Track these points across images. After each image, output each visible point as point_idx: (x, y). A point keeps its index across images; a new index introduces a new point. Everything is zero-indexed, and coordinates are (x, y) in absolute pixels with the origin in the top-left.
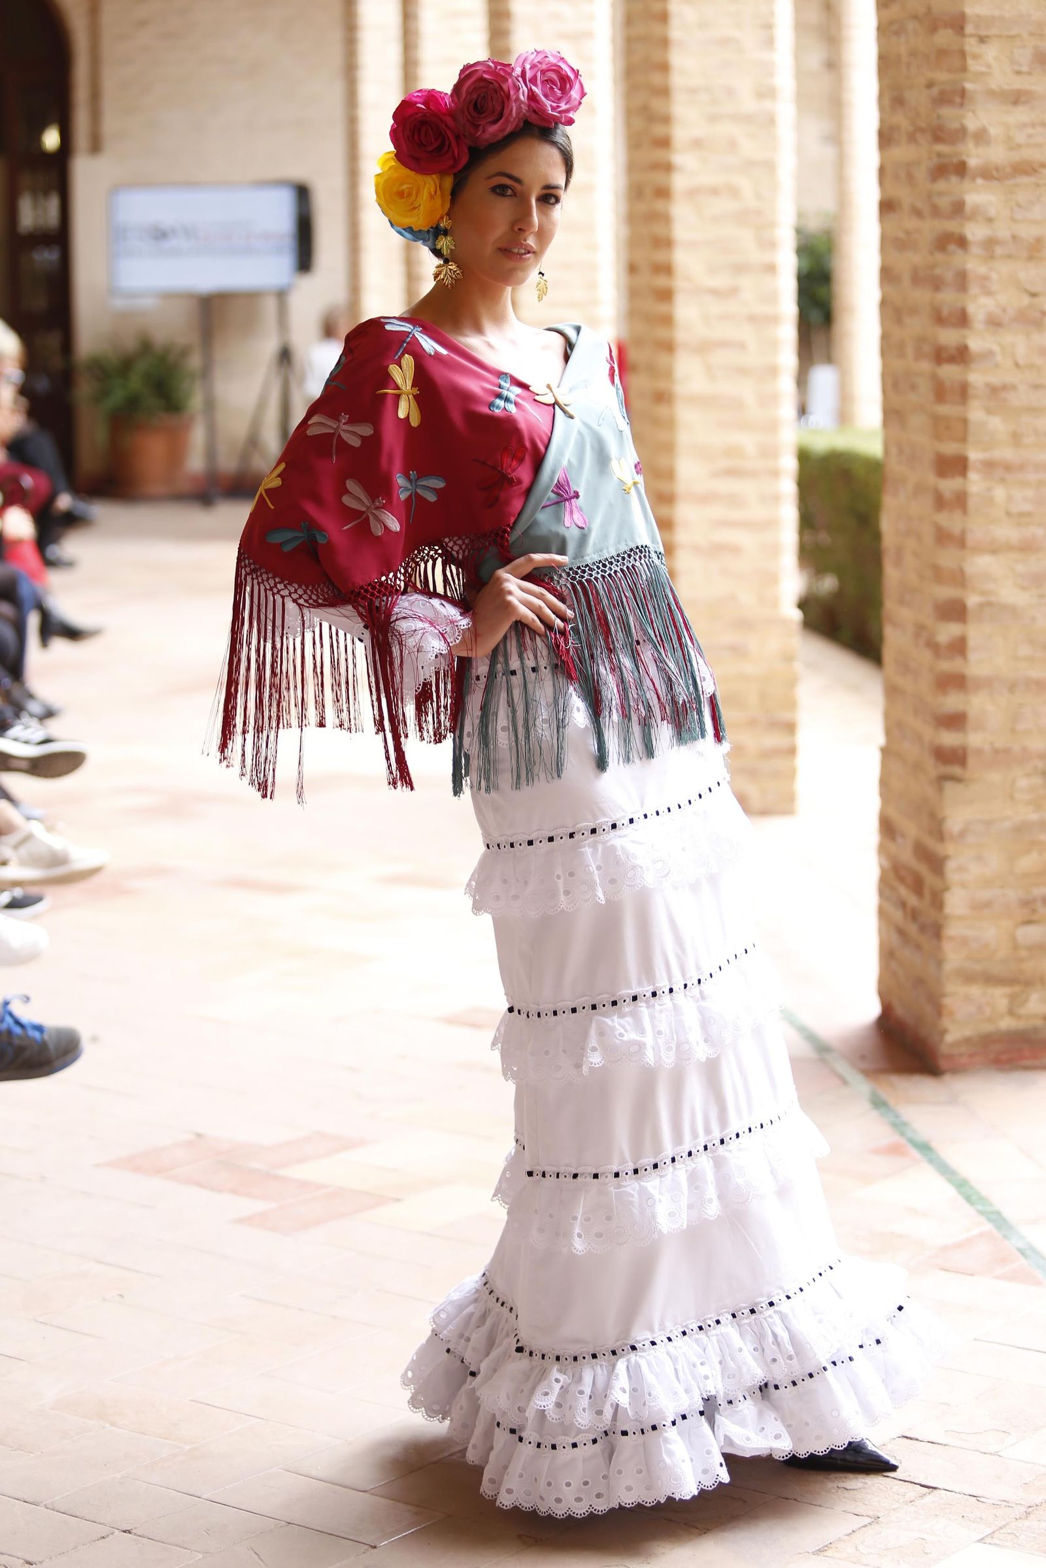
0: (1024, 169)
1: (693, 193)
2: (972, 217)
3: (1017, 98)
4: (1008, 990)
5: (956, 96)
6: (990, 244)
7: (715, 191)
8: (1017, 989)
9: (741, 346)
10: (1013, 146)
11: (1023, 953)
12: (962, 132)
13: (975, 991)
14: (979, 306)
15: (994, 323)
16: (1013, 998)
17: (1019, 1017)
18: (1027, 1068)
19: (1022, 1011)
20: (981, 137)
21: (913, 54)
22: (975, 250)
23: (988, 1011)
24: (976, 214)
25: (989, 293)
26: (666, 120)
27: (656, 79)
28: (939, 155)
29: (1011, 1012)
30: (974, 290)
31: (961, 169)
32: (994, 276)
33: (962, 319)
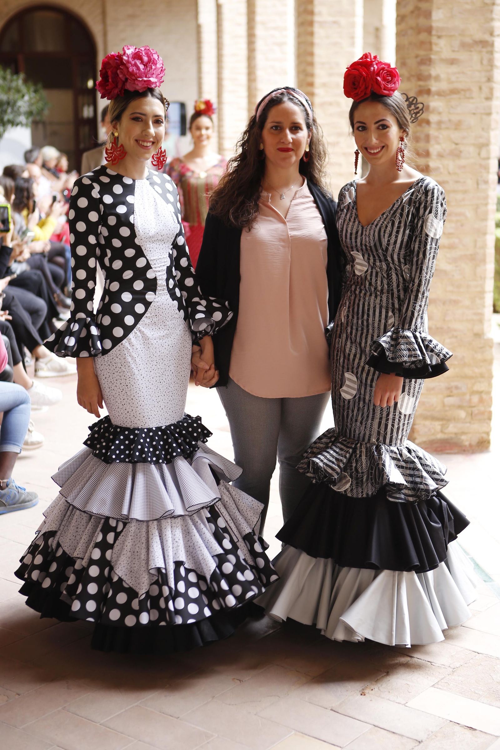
0: (454, 92)
1: (322, 104)
2: (433, 112)
3: (452, 62)
4: (441, 423)
5: (427, 61)
6: (439, 123)
7: (331, 104)
8: (444, 422)
9: (340, 165)
10: (450, 82)
11: (447, 408)
12: (429, 77)
13: (428, 423)
14: (434, 149)
15: (440, 156)
16: (442, 426)
17: (445, 433)
18: (448, 453)
19: (446, 431)
20: (437, 78)
21: (410, 43)
22: (433, 126)
23: (433, 431)
24: (434, 111)
25: (438, 143)
26: (312, 75)
27: (309, 59)
28: (420, 86)
29: (442, 432)
30: (432, 142)
31: (428, 92)
32: (441, 136)
33: (427, 154)
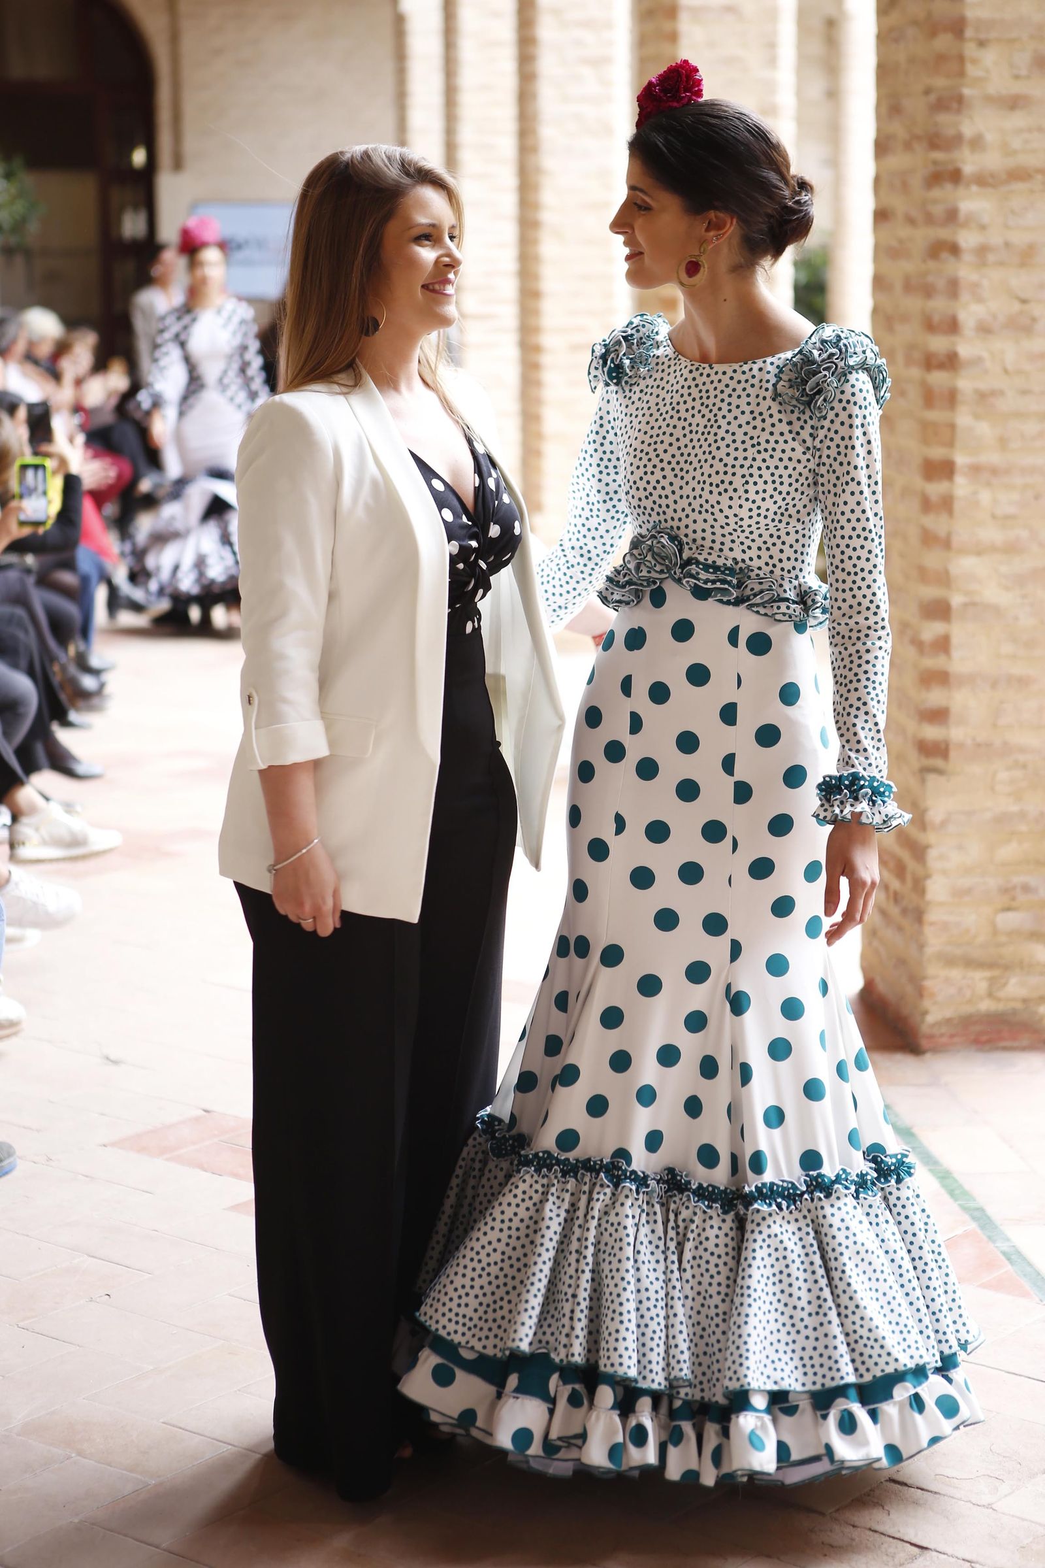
0: (1019, 175)
2: (965, 225)
3: (1014, 103)
4: (987, 974)
5: (953, 102)
6: (982, 251)
8: (996, 972)
10: (1008, 152)
11: (1003, 938)
12: (958, 139)
13: (955, 973)
14: (969, 313)
15: (984, 330)
16: (992, 981)
17: (999, 1000)
18: (1006, 1049)
19: (1001, 994)
20: (977, 143)
21: (912, 60)
22: (967, 257)
23: (968, 994)
24: (970, 222)
25: (979, 300)
28: (935, 163)
29: (990, 995)
30: (965, 297)
31: (955, 176)
32: (985, 283)
33: (952, 326)
